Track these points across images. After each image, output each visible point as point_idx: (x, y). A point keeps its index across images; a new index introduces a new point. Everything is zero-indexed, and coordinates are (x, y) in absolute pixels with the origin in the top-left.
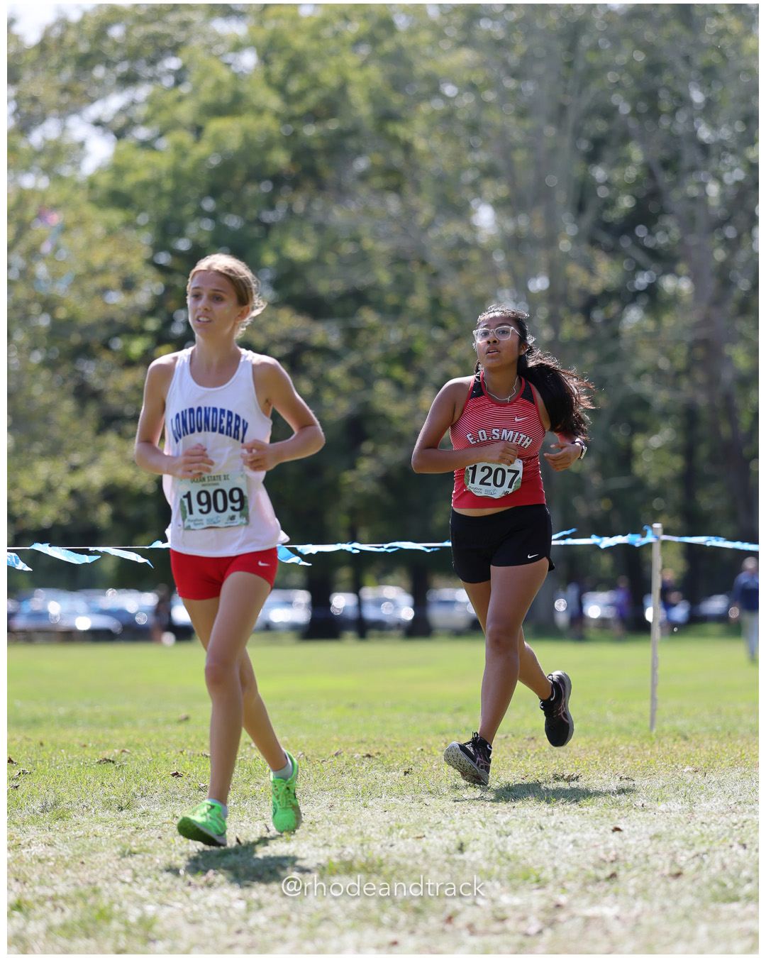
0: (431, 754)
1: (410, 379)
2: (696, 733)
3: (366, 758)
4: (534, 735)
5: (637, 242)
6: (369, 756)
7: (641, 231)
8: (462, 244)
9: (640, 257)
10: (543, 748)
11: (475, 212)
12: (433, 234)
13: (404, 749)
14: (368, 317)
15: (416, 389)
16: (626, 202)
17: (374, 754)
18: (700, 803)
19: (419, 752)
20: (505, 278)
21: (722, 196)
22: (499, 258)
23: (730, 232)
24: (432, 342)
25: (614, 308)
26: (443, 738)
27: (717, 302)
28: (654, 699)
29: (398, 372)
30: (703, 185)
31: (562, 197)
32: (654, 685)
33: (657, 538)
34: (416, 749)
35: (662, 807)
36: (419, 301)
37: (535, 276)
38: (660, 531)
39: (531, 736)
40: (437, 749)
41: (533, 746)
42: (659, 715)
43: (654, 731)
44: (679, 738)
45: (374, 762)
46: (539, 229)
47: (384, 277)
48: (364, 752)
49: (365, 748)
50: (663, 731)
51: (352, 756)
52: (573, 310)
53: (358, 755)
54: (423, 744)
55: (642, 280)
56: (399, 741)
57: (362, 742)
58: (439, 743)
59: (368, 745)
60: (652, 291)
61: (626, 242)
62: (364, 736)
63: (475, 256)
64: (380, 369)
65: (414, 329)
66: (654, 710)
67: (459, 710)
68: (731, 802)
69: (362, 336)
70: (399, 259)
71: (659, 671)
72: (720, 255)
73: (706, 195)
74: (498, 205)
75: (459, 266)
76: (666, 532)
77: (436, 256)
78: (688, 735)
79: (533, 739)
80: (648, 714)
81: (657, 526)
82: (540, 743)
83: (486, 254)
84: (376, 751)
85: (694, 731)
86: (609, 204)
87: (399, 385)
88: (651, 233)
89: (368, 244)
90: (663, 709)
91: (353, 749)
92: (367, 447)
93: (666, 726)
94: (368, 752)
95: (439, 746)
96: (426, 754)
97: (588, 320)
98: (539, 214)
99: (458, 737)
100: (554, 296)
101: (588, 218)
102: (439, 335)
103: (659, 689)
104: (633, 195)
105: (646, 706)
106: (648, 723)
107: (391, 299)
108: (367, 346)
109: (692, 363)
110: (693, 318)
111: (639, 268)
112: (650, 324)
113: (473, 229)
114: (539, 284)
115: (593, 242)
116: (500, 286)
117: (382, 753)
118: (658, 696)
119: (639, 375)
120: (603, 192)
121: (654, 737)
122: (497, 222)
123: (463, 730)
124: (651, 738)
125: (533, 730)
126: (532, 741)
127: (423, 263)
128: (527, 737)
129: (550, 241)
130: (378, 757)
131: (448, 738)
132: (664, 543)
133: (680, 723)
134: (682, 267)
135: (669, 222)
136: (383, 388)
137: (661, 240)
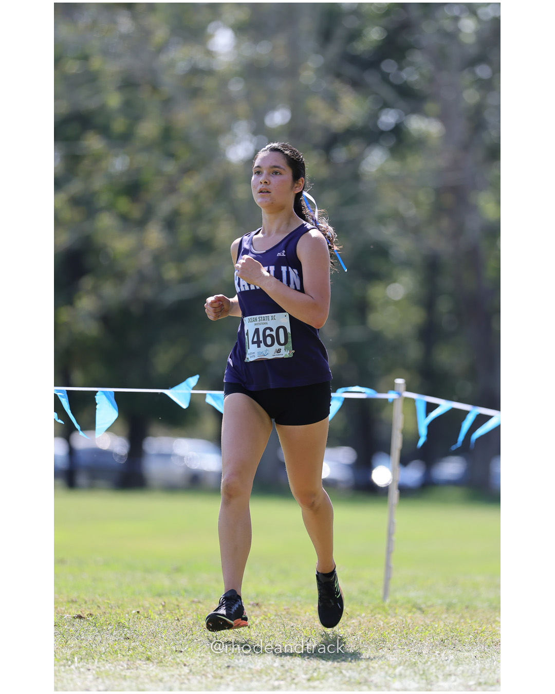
0: (148, 617)
1: (136, 212)
2: (432, 606)
3: (77, 620)
4: (259, 600)
5: (385, 78)
6: (80, 617)
7: (389, 66)
8: (195, 71)
9: (387, 93)
10: (269, 615)
11: (211, 36)
12: (164, 58)
13: (118, 611)
14: (93, 143)
15: (141, 223)
16: (374, 35)
17: (85, 616)
18: (437, 682)
19: (134, 615)
20: (242, 108)
21: (477, 33)
22: (236, 87)
23: (483, 71)
24: (159, 173)
25: (355, 147)
26: (161, 601)
27: (466, 147)
28: (388, 568)
29: (124, 204)
30: (456, 19)
31: (307, 26)
32: (389, 551)
33: (400, 394)
34: (131, 611)
35: (397, 684)
36: (149, 129)
37: (273, 108)
38: (403, 388)
39: (256, 602)
40: (154, 612)
41: (258, 612)
42: (393, 585)
43: (388, 601)
44: (414, 610)
45: (86, 624)
46: (281, 58)
47: (114, 100)
48: (75, 613)
49: (76, 608)
50: (396, 602)
51: (62, 617)
52: (316, 147)
53: (68, 615)
54: (139, 606)
55: (388, 119)
56: (112, 602)
57: (73, 601)
58: (156, 605)
59: (80, 606)
60: (398, 131)
61: (371, 78)
62: (74, 595)
63: (209, 83)
64: (104, 199)
65: (142, 159)
66: (387, 579)
67: (178, 570)
68: (471, 683)
69: (86, 164)
70: (128, 84)
71: (395, 537)
72: (471, 96)
73: (459, 31)
74: (240, 29)
75: (195, 93)
76: (408, 389)
77: (169, 82)
78: (423, 606)
79: (257, 604)
80: (381, 584)
81: (400, 381)
82: (265, 610)
83: (224, 81)
84: (89, 613)
85: (429, 603)
86: (355, 35)
87: (124, 218)
88: (401, 68)
89: (96, 63)
90: (397, 578)
91: (63, 609)
92: (87, 282)
93: (399, 596)
94: (79, 613)
95: (157, 609)
96: (142, 617)
97: (329, 161)
98: (281, 40)
99: (177, 600)
100: (294, 130)
101: (334, 49)
102: (170, 168)
103: (394, 555)
104: (382, 27)
105: (380, 573)
106: (381, 592)
107: (119, 125)
108: (89, 175)
109: (439, 210)
110: (441, 162)
111: (386, 105)
112: (393, 167)
113: (210, 53)
114: (278, 118)
115: (338, 75)
116: (235, 118)
117: (94, 614)
118: (393, 564)
119: (382, 219)
120: (350, 23)
121: (387, 608)
122: (237, 46)
123: (183, 592)
124: (383, 608)
125: (257, 596)
126: (257, 608)
127: (155, 88)
128: (251, 602)
129: (292, 72)
130: (90, 619)
131: (166, 600)
132: (406, 399)
133: (414, 594)
134: (430, 106)
135: (418, 57)
136: (106, 222)
137: (410, 76)
